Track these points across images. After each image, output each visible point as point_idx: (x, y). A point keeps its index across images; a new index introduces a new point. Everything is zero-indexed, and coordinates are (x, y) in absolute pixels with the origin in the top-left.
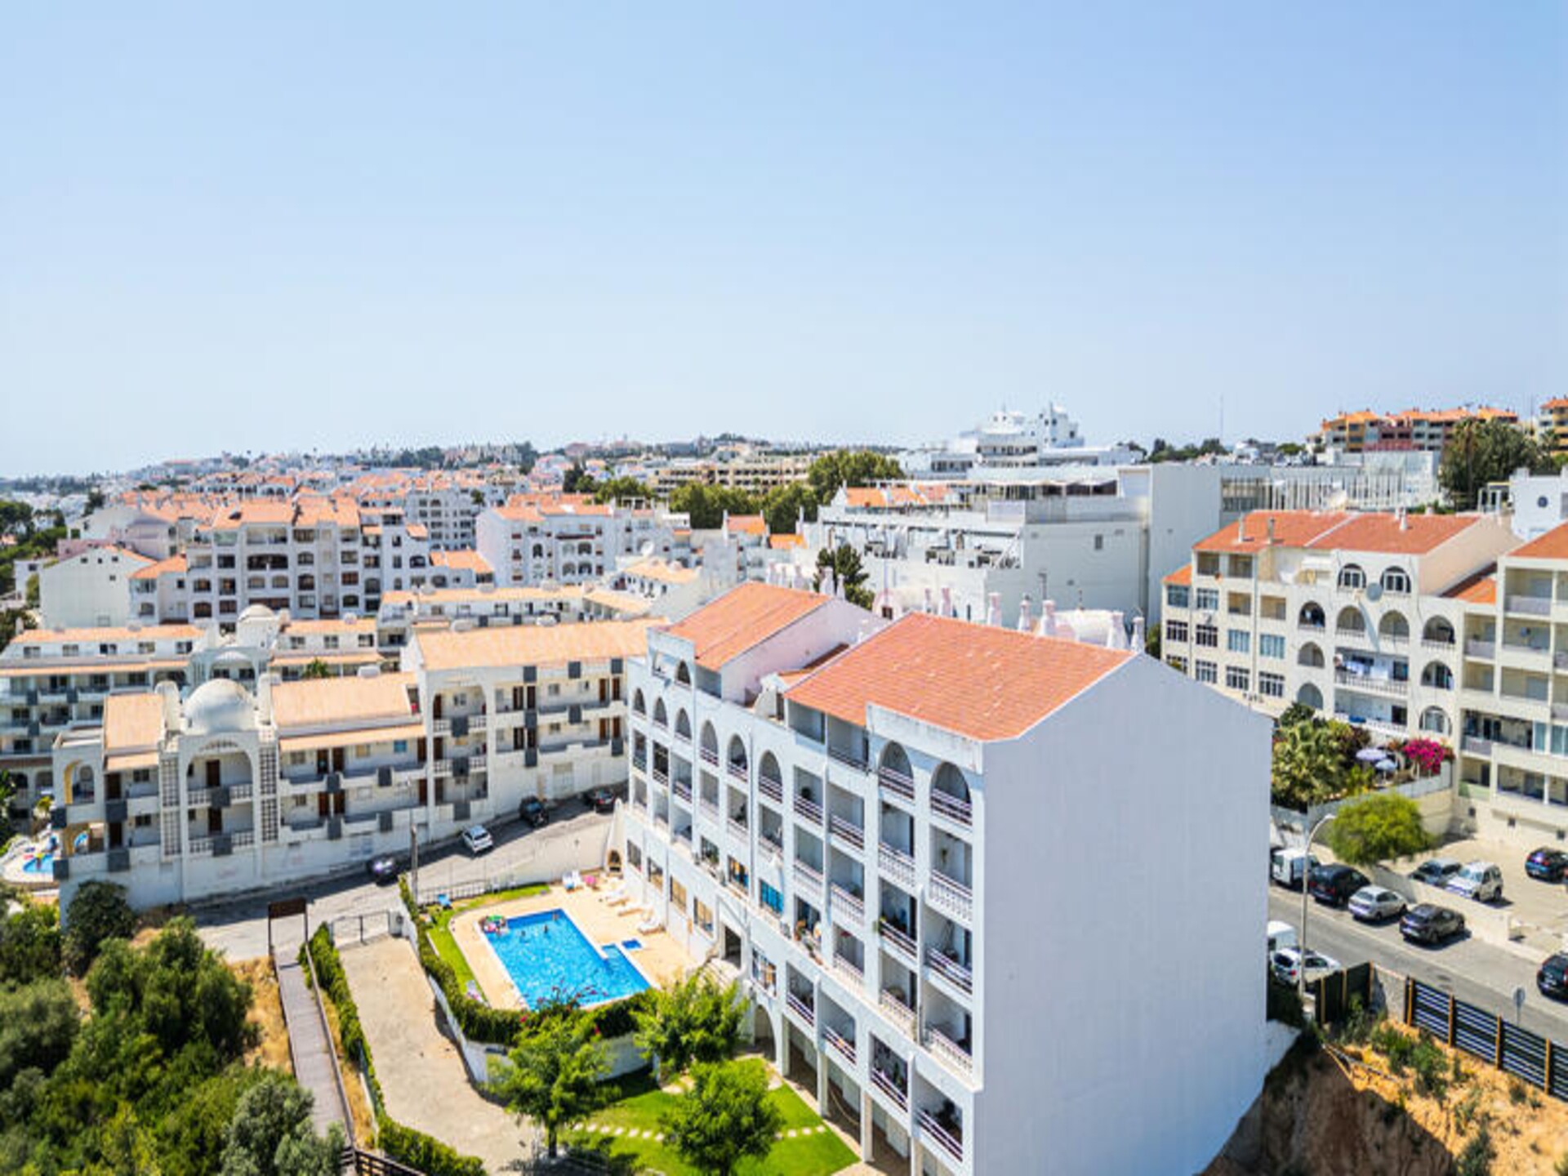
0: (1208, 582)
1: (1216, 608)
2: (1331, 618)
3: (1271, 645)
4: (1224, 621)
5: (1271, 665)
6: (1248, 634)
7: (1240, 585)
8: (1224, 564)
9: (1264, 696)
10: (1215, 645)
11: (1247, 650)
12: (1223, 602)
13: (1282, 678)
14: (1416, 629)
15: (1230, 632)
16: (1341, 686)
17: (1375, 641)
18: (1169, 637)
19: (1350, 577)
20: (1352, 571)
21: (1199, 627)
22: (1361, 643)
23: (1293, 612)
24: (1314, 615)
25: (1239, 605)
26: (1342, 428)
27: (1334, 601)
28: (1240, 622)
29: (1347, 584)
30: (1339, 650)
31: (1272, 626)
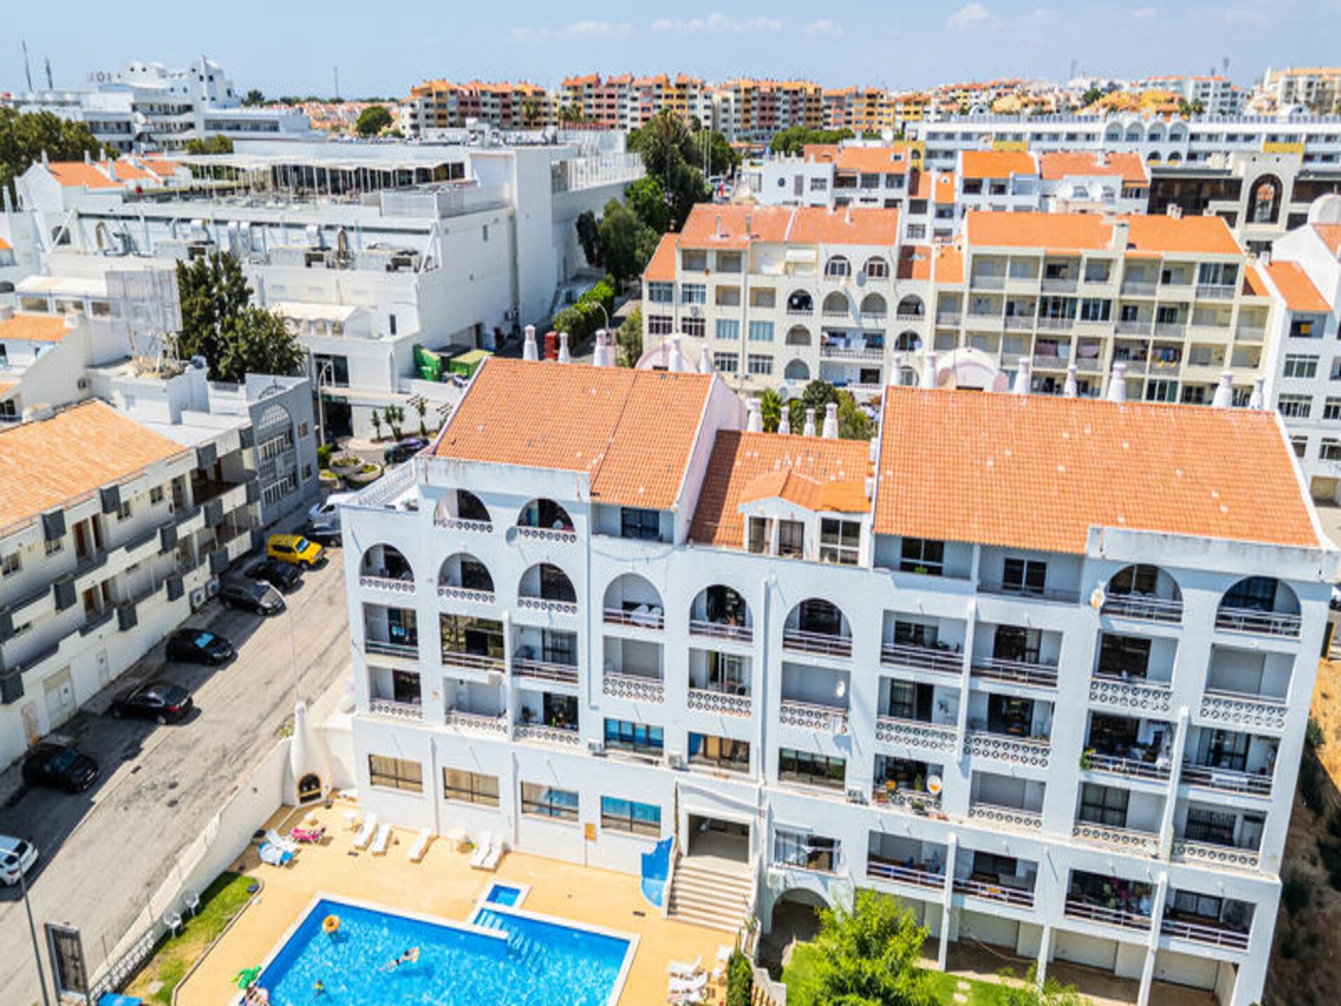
0: (695, 277)
1: (703, 300)
2: (818, 302)
3: (762, 330)
4: (710, 312)
5: (760, 347)
6: (737, 323)
7: (728, 279)
8: (711, 261)
9: (754, 376)
10: (702, 334)
11: (736, 337)
12: (711, 295)
13: (771, 358)
14: (892, 307)
15: (719, 322)
16: (826, 359)
17: (858, 319)
18: (651, 331)
19: (837, 267)
20: (838, 262)
21: (684, 319)
22: (846, 322)
23: (782, 300)
24: (801, 302)
25: (726, 296)
26: (430, 95)
27: (820, 288)
28: (729, 312)
29: (833, 272)
30: (824, 329)
31: (762, 314)
